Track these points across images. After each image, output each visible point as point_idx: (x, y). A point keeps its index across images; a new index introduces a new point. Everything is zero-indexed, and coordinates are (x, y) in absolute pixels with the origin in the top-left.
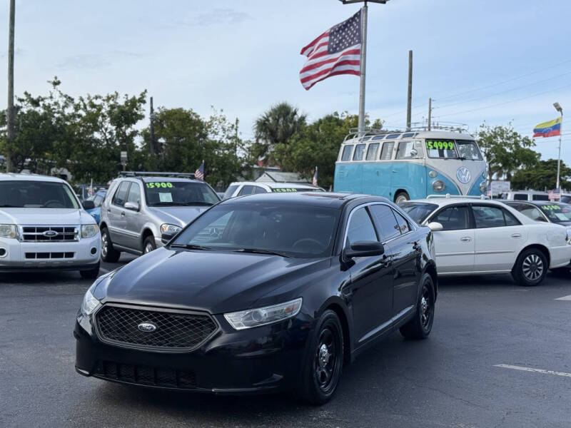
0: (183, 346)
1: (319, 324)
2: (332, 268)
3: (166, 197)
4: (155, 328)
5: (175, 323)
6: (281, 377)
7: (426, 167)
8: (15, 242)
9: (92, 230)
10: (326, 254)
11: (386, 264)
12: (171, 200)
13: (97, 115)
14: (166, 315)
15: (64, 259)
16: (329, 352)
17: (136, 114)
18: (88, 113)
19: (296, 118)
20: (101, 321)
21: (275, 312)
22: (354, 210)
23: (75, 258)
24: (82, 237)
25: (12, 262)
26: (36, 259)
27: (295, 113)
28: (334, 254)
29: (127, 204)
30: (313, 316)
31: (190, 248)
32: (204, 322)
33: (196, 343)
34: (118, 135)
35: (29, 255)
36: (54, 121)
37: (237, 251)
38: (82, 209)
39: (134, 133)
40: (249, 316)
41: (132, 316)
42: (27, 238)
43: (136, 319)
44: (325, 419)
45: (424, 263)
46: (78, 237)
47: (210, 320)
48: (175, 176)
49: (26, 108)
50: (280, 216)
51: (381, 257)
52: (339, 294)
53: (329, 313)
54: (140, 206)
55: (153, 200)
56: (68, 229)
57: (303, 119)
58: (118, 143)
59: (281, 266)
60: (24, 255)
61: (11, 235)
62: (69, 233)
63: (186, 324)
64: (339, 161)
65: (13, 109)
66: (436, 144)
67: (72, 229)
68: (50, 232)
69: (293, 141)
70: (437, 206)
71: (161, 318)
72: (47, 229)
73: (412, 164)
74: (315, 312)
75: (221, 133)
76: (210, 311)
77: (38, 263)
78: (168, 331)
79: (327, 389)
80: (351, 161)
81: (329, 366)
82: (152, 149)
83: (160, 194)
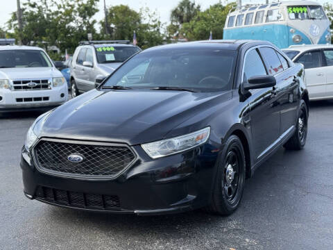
0: (106, 174)
1: (226, 148)
2: (234, 99)
3: (110, 57)
4: (82, 158)
5: (99, 154)
6: (195, 197)
7: (287, 26)
8: (8, 91)
9: (61, 81)
10: (226, 88)
11: (275, 94)
12: (114, 59)
13: (71, 11)
14: (91, 147)
15: (43, 102)
16: (234, 170)
17: (94, 9)
18: (66, 10)
19: (195, 7)
20: (39, 153)
21: (187, 141)
22: (248, 51)
23: (50, 101)
24: (54, 86)
25: (6, 105)
26: (23, 103)
27: (194, 4)
28: (234, 88)
29: (85, 63)
30: (220, 142)
31: (116, 88)
32: (124, 153)
33: (118, 171)
34: (84, 23)
35: (19, 100)
36: (45, 16)
37: (153, 89)
38: (54, 67)
39: (94, 22)
40: (163, 146)
41: (63, 148)
42: (16, 88)
43: (66, 151)
44: (234, 230)
45: (301, 92)
46: (51, 86)
47: (129, 150)
48: (117, 43)
49: (28, 9)
50: (187, 59)
51: (271, 89)
52: (239, 120)
53: (233, 138)
54: (93, 64)
55: (101, 59)
56: (43, 81)
57: (199, 7)
58: (85, 29)
59: (189, 100)
60: (15, 100)
61: (5, 86)
62: (44, 84)
63: (109, 155)
64: (226, 28)
65: (21, 10)
66: (295, 10)
67: (46, 81)
68: (31, 83)
69: (194, 21)
70: (299, 52)
71: (86, 150)
72: (30, 81)
73: (277, 25)
74: (222, 139)
75: (148, 18)
76: (128, 142)
77: (25, 105)
78: (93, 161)
79: (233, 201)
80: (234, 27)
81: (234, 181)
82: (107, 32)
83: (106, 55)
